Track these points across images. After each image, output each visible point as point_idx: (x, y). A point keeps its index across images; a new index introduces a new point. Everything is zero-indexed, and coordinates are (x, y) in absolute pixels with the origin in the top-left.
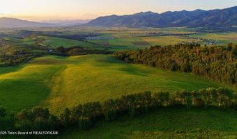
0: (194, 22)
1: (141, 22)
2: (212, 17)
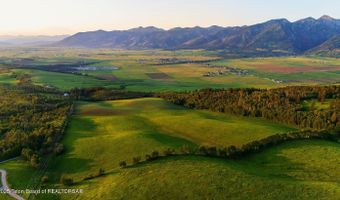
0: (211, 43)
1: (141, 41)
2: (233, 37)
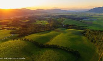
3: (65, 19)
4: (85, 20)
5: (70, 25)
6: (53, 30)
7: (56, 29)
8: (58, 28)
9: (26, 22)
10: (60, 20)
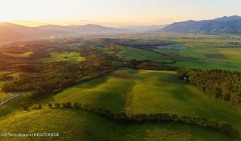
3: (122, 47)
4: (163, 49)
5: (142, 62)
6: (109, 74)
7: (117, 72)
8: (117, 68)
9: (26, 58)
10: (111, 50)
